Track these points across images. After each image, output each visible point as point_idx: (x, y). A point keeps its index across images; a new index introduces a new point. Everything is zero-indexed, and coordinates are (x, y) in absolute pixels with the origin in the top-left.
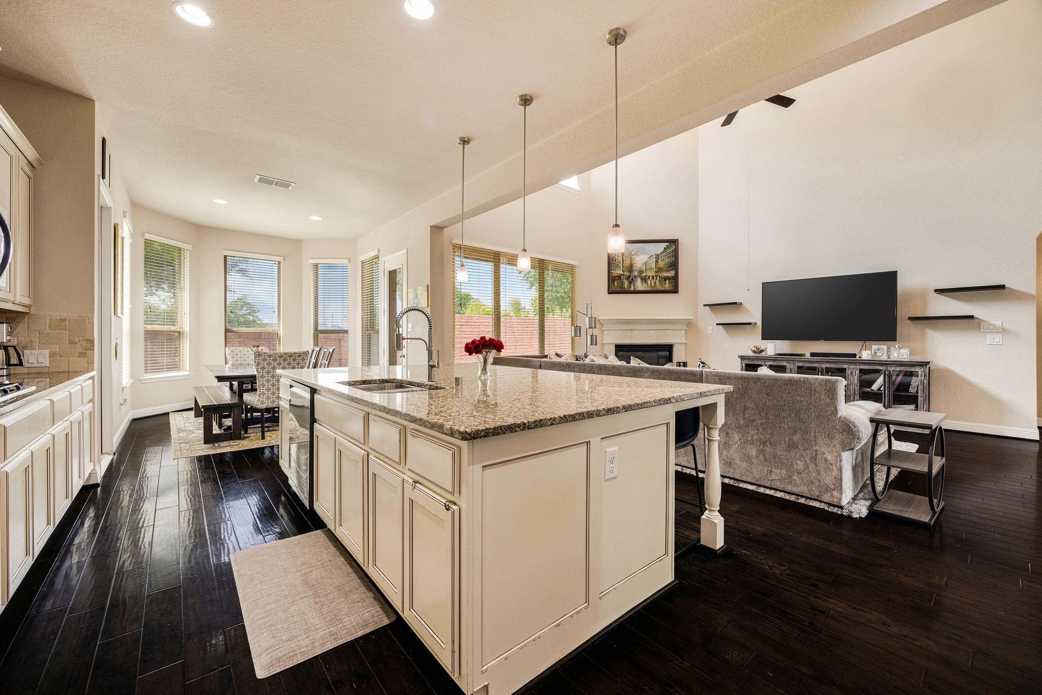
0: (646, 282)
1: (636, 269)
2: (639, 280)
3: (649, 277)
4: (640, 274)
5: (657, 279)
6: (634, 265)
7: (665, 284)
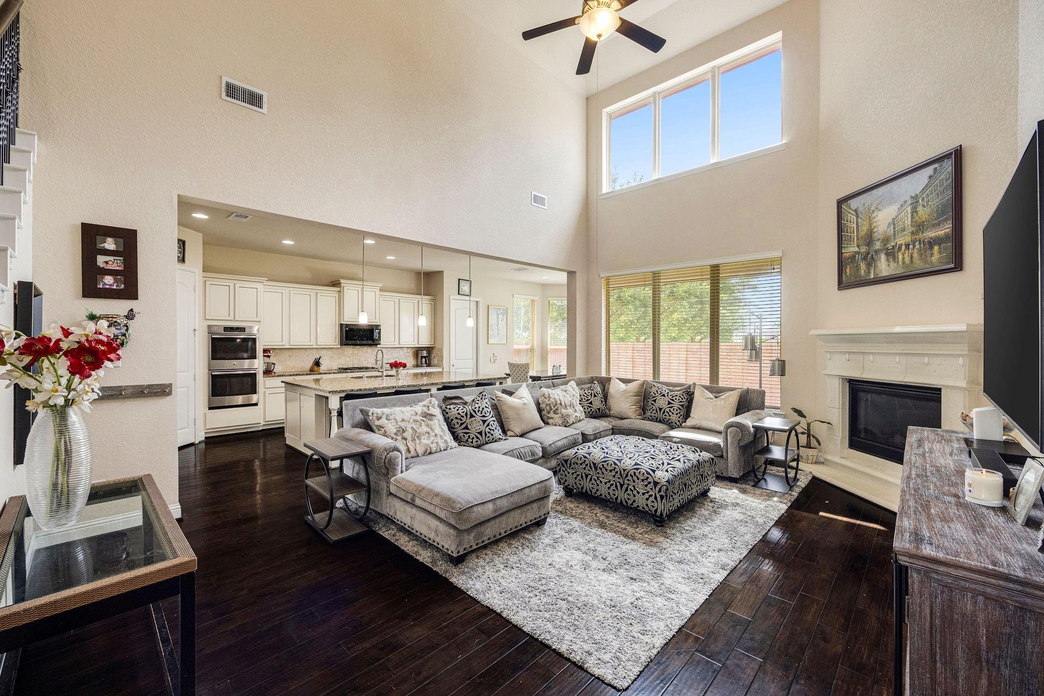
0: (895, 259)
1: (879, 237)
2: (883, 257)
3: (900, 248)
4: (885, 245)
5: (914, 247)
6: (876, 230)
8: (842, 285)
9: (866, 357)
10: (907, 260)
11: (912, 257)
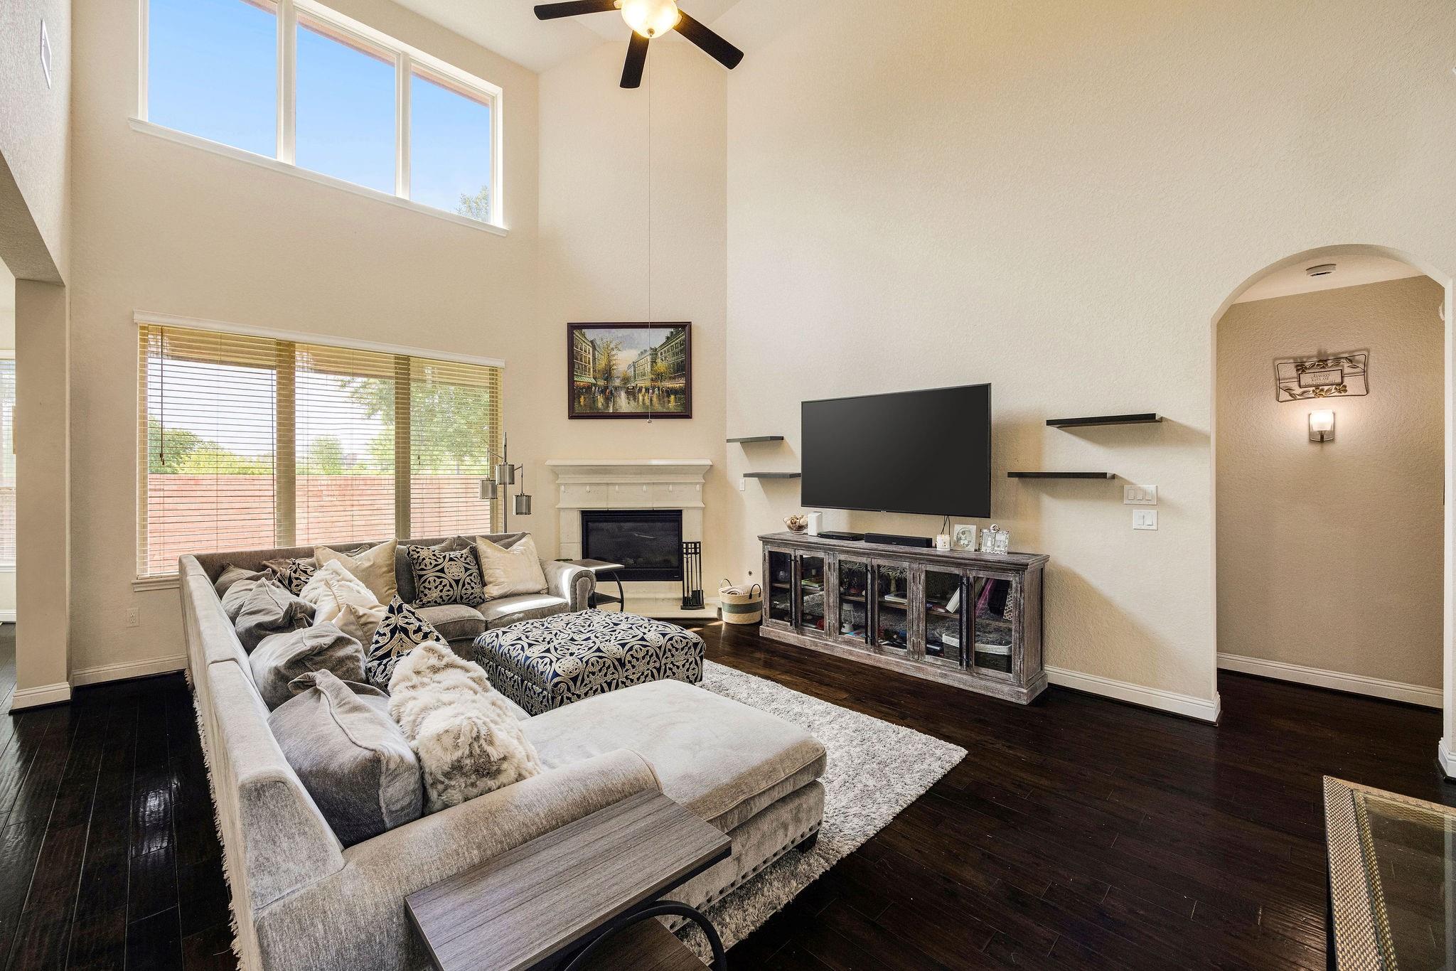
0: (635, 399)
1: (619, 375)
2: (623, 394)
3: (640, 390)
4: (625, 383)
5: (653, 392)
6: (615, 367)
7: (669, 402)
8: (573, 415)
9: (611, 488)
10: (647, 402)
11: (651, 400)
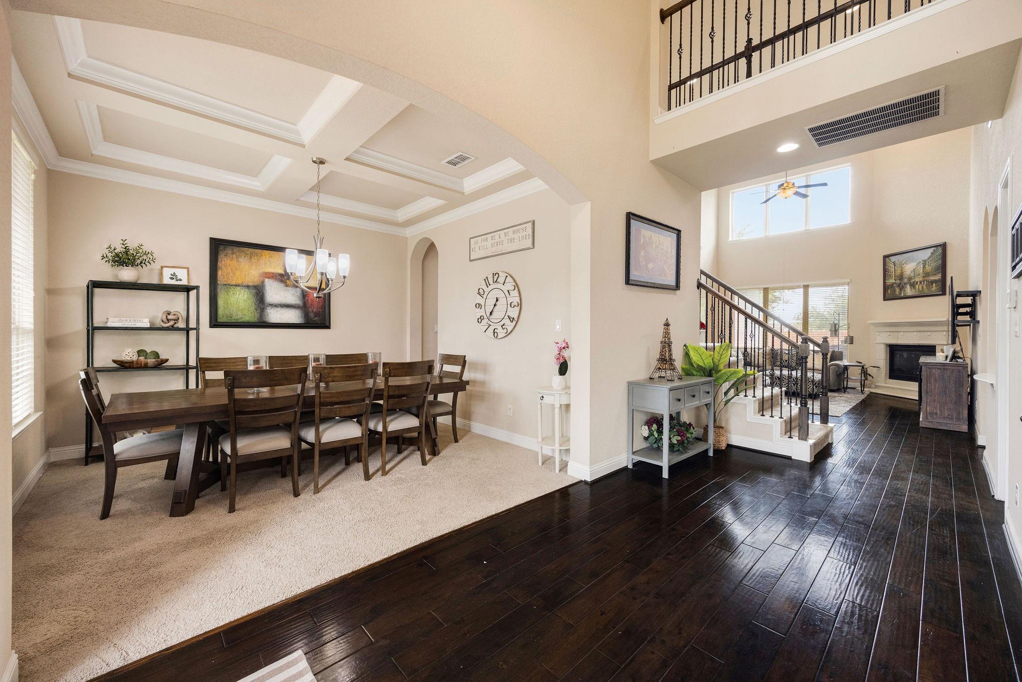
0: (914, 287)
1: (906, 277)
2: (908, 286)
3: (917, 283)
4: (909, 281)
5: (924, 283)
6: (904, 273)
7: (932, 287)
8: (885, 299)
9: (899, 333)
10: (921, 288)
11: (923, 288)
